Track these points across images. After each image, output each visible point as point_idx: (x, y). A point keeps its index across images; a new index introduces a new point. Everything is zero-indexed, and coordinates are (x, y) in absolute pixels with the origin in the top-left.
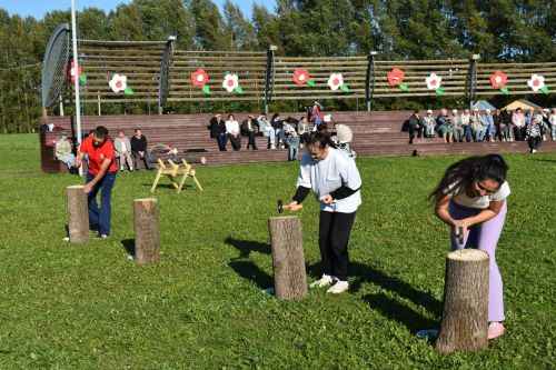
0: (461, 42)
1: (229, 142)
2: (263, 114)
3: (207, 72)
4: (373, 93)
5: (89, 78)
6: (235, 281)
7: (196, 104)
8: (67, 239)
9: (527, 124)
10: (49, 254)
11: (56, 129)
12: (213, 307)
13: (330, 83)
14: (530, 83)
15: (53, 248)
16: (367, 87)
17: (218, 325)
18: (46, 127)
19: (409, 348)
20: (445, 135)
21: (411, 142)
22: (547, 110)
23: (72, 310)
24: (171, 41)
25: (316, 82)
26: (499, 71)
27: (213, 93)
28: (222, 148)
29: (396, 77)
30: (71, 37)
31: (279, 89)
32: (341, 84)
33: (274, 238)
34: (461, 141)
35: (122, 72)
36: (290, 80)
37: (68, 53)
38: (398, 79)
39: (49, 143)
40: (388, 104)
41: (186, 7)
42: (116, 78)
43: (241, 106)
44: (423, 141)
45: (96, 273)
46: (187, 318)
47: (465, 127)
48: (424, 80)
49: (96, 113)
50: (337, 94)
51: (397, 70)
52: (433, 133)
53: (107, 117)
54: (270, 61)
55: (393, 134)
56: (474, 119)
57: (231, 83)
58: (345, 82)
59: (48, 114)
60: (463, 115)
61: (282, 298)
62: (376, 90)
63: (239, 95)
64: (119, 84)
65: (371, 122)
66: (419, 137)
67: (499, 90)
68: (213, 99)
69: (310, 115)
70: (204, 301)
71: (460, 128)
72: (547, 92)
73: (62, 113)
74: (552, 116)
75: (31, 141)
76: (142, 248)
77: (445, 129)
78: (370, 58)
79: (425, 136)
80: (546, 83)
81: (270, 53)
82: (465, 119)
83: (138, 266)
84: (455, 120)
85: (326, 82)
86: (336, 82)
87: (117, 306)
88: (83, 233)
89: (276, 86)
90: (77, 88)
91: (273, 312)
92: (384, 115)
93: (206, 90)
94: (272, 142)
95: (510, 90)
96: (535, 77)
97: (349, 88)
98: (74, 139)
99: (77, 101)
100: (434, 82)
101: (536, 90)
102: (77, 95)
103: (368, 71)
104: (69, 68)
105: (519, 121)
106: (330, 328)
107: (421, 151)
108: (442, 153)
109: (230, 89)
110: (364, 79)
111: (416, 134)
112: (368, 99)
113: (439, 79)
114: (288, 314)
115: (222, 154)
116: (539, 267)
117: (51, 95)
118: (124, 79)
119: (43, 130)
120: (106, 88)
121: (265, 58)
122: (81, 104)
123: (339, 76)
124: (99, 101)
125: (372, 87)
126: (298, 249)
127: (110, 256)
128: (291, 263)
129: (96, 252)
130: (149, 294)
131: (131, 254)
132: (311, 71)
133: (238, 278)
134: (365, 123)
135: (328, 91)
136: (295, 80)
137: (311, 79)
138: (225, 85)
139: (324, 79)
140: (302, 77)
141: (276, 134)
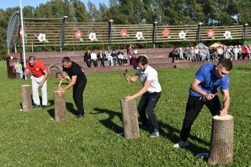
0: (191, 17)
1: (92, 63)
2: (107, 50)
3: (81, 32)
4: (156, 40)
5: (28, 35)
6: (103, 130)
7: (76, 46)
8: (22, 110)
9: (224, 53)
10: (13, 118)
11: (14, 59)
12: (95, 143)
13: (137, 36)
14: (225, 35)
15: (15, 115)
16: (153, 38)
17: (99, 153)
18: (9, 58)
19: (195, 163)
20: (188, 59)
21: (173, 62)
22: (232, 46)
23: (26, 146)
24: (65, 18)
25: (130, 36)
26: (211, 30)
27: (84, 41)
28: (89, 66)
30: (20, 17)
31: (114, 39)
32: (142, 36)
34: (195, 61)
35: (43, 33)
36: (119, 35)
37: (19, 25)
38: (166, 34)
39: (11, 65)
40: (160, 45)
41: (71, 4)
42: (41, 35)
43: (95, 47)
44: (178, 61)
45: (37, 127)
46: (83, 150)
47: (197, 55)
48: (178, 34)
49: (31, 51)
50: (140, 41)
51: (166, 30)
52: (183, 57)
53: (36, 53)
54: (110, 27)
55: (165, 58)
56: (201, 51)
59: (10, 52)
60: (196, 50)
61: (128, 138)
62: (157, 39)
63: (96, 42)
64: (42, 38)
65: (155, 53)
66: (177, 59)
67: (211, 38)
68: (83, 44)
69: (128, 51)
70: (90, 140)
71: (194, 55)
72: (232, 39)
73: (16, 52)
74: (234, 49)
75: (3, 64)
76: (58, 114)
77: (188, 56)
78: (154, 25)
79: (179, 59)
80: (231, 35)
81: (110, 23)
82: (197, 51)
83: (56, 123)
84: (192, 52)
85: (135, 36)
86: (139, 35)
87: (49, 144)
88: (29, 107)
89: (113, 38)
90: (23, 40)
91: (124, 145)
92: (161, 50)
93: (81, 40)
94: (112, 62)
95: (216, 38)
96: (226, 32)
97: (145, 38)
98: (22, 63)
99: (24, 46)
100: (182, 35)
101: (227, 38)
102: (23, 43)
103: (154, 30)
104: (19, 31)
105: (220, 51)
106: (154, 153)
107: (178, 65)
108: (187, 67)
109: (92, 40)
110: (152, 34)
111: (175, 58)
112: (153, 43)
113: (185, 34)
114: (132, 147)
115: (89, 68)
116: (246, 120)
117: (12, 43)
118: (44, 35)
119: (8, 59)
120: (36, 40)
121: (108, 25)
122: (25, 47)
123: (141, 33)
124: (32, 46)
125: (155, 38)
126: (135, 114)
127: (42, 118)
128: (132, 121)
129: (36, 116)
130: (63, 137)
131: (53, 117)
132: (128, 31)
133: (105, 128)
134: (153, 54)
135: (136, 40)
136: (121, 35)
137: (128, 34)
138: (90, 37)
139: (134, 34)
140: (124, 34)
141: (113, 59)
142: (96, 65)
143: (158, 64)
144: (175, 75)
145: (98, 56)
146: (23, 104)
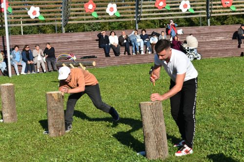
1: (111, 50)
2: (135, 30)
4: (212, 13)
5: (14, 9)
6: (118, 147)
7: (89, 24)
8: (2, 121)
13: (181, 7)
16: (207, 9)
21: (239, 47)
25: (171, 7)
27: (99, 17)
28: (107, 55)
29: (227, 1)
32: (189, 7)
33: (144, 117)
35: (35, 5)
36: (153, 6)
38: (229, 3)
40: (222, 20)
42: (33, 8)
43: (119, 25)
45: (22, 144)
49: (20, 33)
50: (186, 14)
55: (227, 41)
57: (112, 9)
58: (191, 6)
61: (151, 159)
62: (213, 11)
63: (118, 18)
64: (34, 13)
65: (211, 33)
68: (100, 21)
69: (167, 30)
76: (53, 125)
83: (51, 138)
85: (178, 6)
86: (185, 6)
88: (12, 116)
89: (143, 10)
90: (6, 16)
92: (219, 28)
93: (95, 15)
97: (195, 10)
98: (5, 52)
99: (6, 26)
102: (6, 21)
104: (0, 3)
109: (111, 14)
110: (205, 3)
112: (208, 18)
115: (107, 59)
118: (37, 9)
120: (26, 16)
122: (9, 27)
123: (187, 2)
124: (22, 25)
125: (211, 9)
126: (161, 124)
127: (31, 132)
128: (156, 134)
129: (21, 129)
130: (59, 158)
131: (46, 131)
133: (120, 145)
134: (207, 34)
135: (180, 13)
136: (157, 6)
137: (167, 5)
138: (108, 11)
139: (177, 5)
140: (161, 4)
141: (145, 44)
142: (117, 54)
143: (216, 51)
144: (239, 67)
145: (121, 40)
146: (3, 112)
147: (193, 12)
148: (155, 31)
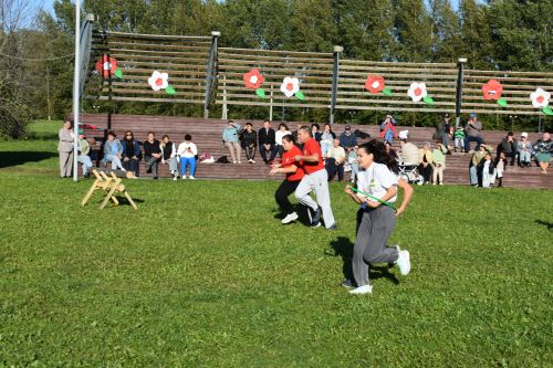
5: (126, 73)
13: (411, 93)
16: (458, 100)
25: (393, 91)
28: (268, 161)
29: (493, 89)
32: (424, 94)
35: (162, 69)
36: (363, 87)
38: (495, 93)
42: (156, 74)
44: (516, 169)
48: (528, 96)
50: (418, 106)
51: (493, 82)
57: (290, 87)
58: (429, 92)
62: (467, 105)
64: (159, 82)
68: (264, 104)
78: (459, 66)
79: (519, 164)
81: (334, 55)
85: (405, 91)
86: (418, 92)
93: (261, 93)
100: (540, 99)
103: (459, 81)
110: (453, 90)
112: (457, 115)
113: (547, 95)
118: (165, 76)
123: (422, 86)
125: (464, 100)
132: (385, 78)
135: (410, 102)
136: (368, 88)
137: (387, 87)
138: (283, 88)
139: (404, 88)
140: (376, 85)
147: (431, 102)
148: (361, 129)
